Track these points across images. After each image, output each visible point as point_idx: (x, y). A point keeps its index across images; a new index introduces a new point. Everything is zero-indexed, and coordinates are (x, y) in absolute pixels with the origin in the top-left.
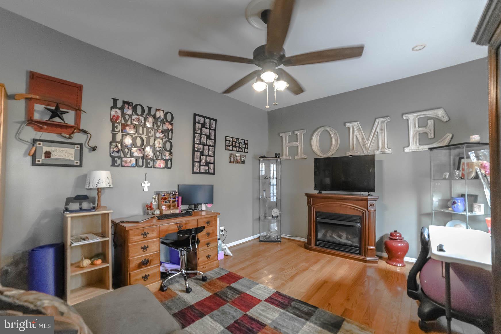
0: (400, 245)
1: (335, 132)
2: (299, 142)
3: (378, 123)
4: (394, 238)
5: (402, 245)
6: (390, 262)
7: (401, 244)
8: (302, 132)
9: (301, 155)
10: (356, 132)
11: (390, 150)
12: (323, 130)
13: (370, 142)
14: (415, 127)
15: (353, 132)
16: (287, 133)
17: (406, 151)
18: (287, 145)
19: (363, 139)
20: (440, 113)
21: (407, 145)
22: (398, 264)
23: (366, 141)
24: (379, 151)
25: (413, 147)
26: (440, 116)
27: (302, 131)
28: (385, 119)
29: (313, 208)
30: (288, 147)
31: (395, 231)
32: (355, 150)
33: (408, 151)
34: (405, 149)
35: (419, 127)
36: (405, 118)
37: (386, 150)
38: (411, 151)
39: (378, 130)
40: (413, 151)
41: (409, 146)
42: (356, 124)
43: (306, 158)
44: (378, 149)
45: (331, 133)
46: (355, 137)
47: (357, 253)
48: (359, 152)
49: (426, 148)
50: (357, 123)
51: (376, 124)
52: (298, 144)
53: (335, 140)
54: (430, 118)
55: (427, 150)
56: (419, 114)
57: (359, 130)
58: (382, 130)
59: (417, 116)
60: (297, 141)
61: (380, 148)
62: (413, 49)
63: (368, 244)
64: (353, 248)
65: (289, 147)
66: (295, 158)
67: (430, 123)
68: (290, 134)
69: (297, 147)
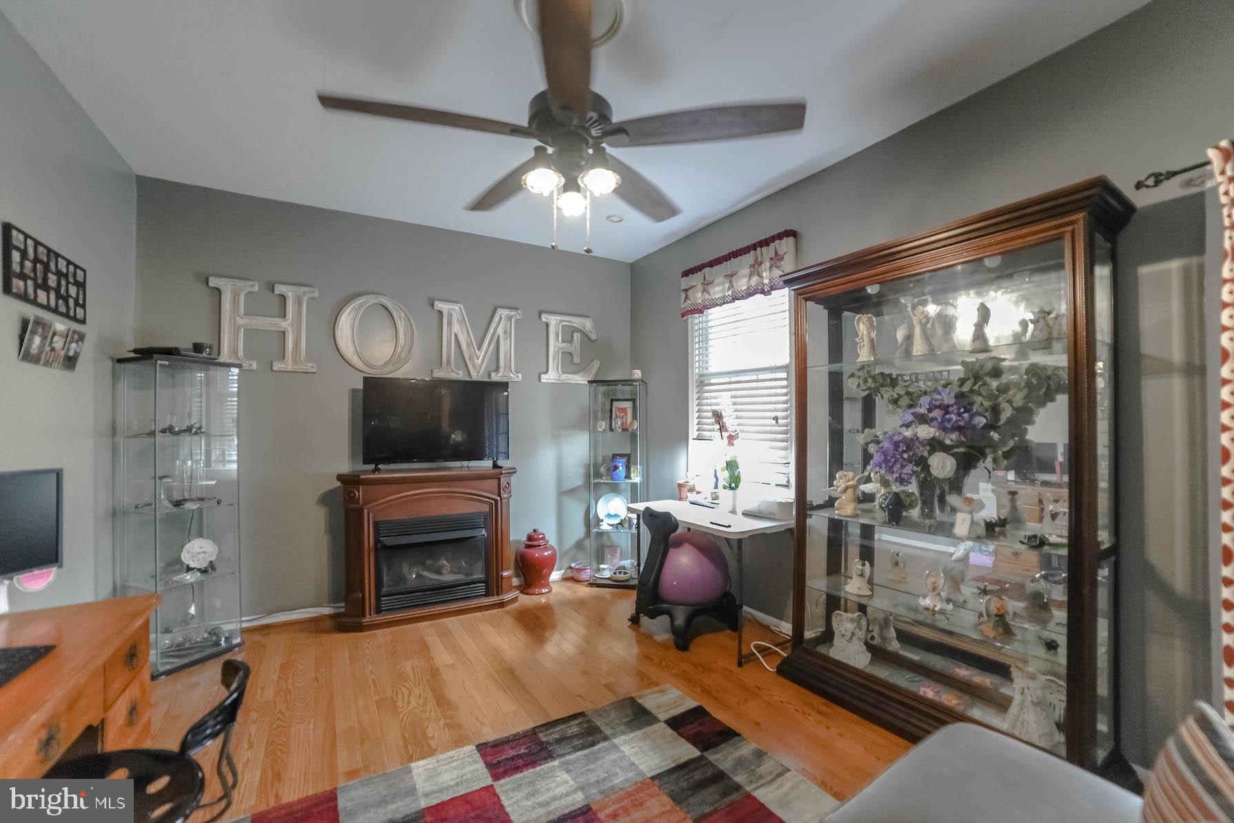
0: (546, 554)
1: (405, 313)
2: (290, 321)
3: (501, 318)
4: (535, 543)
5: (550, 552)
6: (530, 591)
7: (547, 551)
8: (305, 293)
9: (296, 360)
10: (456, 328)
11: (520, 375)
12: (373, 302)
13: (483, 353)
14: (557, 339)
15: (450, 323)
16: (240, 283)
17: (543, 381)
18: (241, 321)
19: (469, 344)
20: (588, 324)
21: (545, 370)
22: (543, 590)
23: (477, 351)
24: (499, 375)
25: (554, 375)
26: (587, 329)
27: (306, 289)
28: (513, 313)
29: (366, 511)
30: (244, 330)
31: (535, 531)
32: (452, 366)
33: (546, 381)
34: (543, 376)
35: (563, 341)
36: (544, 320)
37: (512, 375)
38: (550, 381)
39: (500, 331)
40: (553, 381)
41: (547, 371)
42: (456, 307)
43: (314, 370)
44: (497, 369)
45: (395, 314)
46: (453, 337)
47: (481, 595)
48: (460, 373)
49: (582, 378)
50: (460, 308)
51: (496, 319)
52: (284, 324)
53: (405, 335)
54: (578, 330)
55: (586, 383)
56: (564, 318)
57: (461, 322)
58: (505, 332)
59: (562, 321)
60: (284, 315)
61: (502, 370)
62: (608, 218)
63: (502, 568)
64: (472, 586)
65: (246, 330)
66: (275, 368)
67: (577, 338)
68: (256, 289)
69: (283, 333)
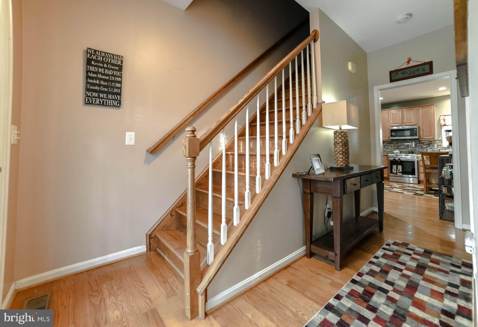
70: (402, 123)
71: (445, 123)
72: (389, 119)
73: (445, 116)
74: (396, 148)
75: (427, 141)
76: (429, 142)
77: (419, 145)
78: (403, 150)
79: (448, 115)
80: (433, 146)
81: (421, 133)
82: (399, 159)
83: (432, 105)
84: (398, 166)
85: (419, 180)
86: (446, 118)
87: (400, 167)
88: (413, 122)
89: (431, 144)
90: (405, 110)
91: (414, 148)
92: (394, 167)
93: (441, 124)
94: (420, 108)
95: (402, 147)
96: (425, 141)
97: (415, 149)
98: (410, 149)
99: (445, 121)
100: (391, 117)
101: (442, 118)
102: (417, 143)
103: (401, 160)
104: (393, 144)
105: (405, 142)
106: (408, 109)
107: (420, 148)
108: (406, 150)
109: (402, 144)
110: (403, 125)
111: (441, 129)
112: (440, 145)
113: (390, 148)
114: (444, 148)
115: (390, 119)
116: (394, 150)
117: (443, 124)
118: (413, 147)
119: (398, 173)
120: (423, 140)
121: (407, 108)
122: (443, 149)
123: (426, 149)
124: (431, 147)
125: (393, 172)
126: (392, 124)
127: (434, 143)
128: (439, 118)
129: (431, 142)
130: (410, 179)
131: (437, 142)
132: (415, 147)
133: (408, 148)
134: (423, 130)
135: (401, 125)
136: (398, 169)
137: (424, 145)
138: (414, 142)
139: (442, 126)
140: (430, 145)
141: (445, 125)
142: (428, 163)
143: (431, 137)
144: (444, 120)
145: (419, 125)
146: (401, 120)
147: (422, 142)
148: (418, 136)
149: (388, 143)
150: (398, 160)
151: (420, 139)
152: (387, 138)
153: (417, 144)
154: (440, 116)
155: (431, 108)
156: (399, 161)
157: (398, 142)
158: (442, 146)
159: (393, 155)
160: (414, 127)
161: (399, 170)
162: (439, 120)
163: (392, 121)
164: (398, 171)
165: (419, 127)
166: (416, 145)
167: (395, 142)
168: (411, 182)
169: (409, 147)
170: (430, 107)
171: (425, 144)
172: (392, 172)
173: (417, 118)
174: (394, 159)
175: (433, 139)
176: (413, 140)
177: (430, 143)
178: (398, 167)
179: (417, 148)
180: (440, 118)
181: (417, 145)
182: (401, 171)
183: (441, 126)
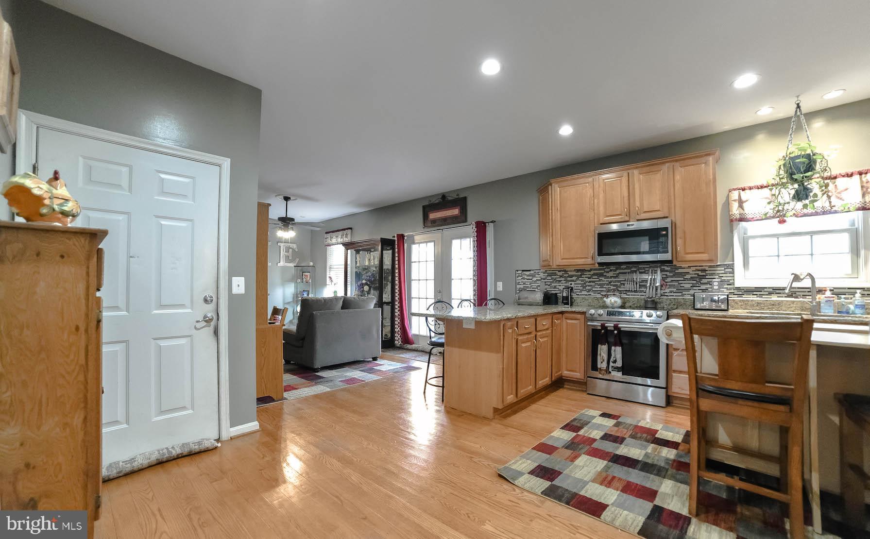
25: (282, 263)
26: (294, 248)
33: (279, 265)
35: (286, 252)
36: (279, 245)
40: (282, 266)
41: (280, 262)
49: (292, 265)
54: (291, 248)
67: (291, 250)
70: (629, 214)
71: (742, 211)
72: (596, 201)
73: (744, 189)
74: (614, 290)
75: (694, 269)
76: (700, 273)
77: (672, 281)
78: (630, 296)
79: (750, 188)
80: (708, 283)
81: (679, 242)
82: (616, 327)
83: (709, 155)
84: (613, 348)
85: (670, 394)
86: (745, 195)
87: (617, 352)
88: (657, 207)
89: (704, 277)
90: (636, 172)
91: (659, 288)
92: (603, 349)
93: (730, 216)
94: (677, 164)
95: (628, 286)
96: (689, 267)
97: (662, 291)
98: (649, 293)
99: (745, 205)
100: (601, 196)
101: (735, 195)
102: (668, 274)
103: (622, 329)
104: (606, 277)
105: (635, 272)
106: (645, 169)
107: (675, 290)
108: (638, 296)
109: (627, 277)
110: (631, 220)
111: (732, 232)
112: (728, 281)
113: (598, 288)
114: (738, 289)
115: (598, 203)
116: (607, 296)
117: (738, 217)
118: (657, 287)
119: (610, 370)
120: (683, 266)
121: (642, 167)
122: (736, 292)
123: (692, 292)
124: (703, 287)
125: (599, 366)
126: (601, 219)
127: (712, 274)
128: (725, 199)
129: (705, 271)
130: (648, 390)
131: (720, 270)
132: (662, 286)
133: (644, 290)
134: (685, 232)
135: (627, 219)
136: (612, 360)
137: (685, 280)
138: (659, 272)
139: (735, 223)
140: (701, 279)
141: (742, 219)
142: (709, 363)
143: (704, 256)
144: (741, 203)
145: (673, 219)
146: (627, 206)
147: (680, 271)
148: (670, 254)
149: (594, 274)
150: (613, 329)
151: (674, 263)
152: (589, 261)
153: (667, 277)
154: (730, 191)
155: (705, 163)
156: (616, 332)
157: (618, 272)
158: (733, 284)
159: (601, 311)
160: (661, 224)
161: (615, 362)
162: (727, 204)
163: (602, 208)
164: (611, 364)
165: (674, 224)
166: (663, 279)
167: (611, 271)
168: (650, 399)
169: (645, 287)
170: (703, 159)
171: (688, 276)
172: (595, 367)
173: (669, 196)
174: (603, 326)
175: (710, 261)
176: (657, 267)
177: (702, 276)
178: (612, 352)
179: (667, 290)
180: (728, 196)
181: (669, 280)
182: (619, 364)
183: (732, 221)
